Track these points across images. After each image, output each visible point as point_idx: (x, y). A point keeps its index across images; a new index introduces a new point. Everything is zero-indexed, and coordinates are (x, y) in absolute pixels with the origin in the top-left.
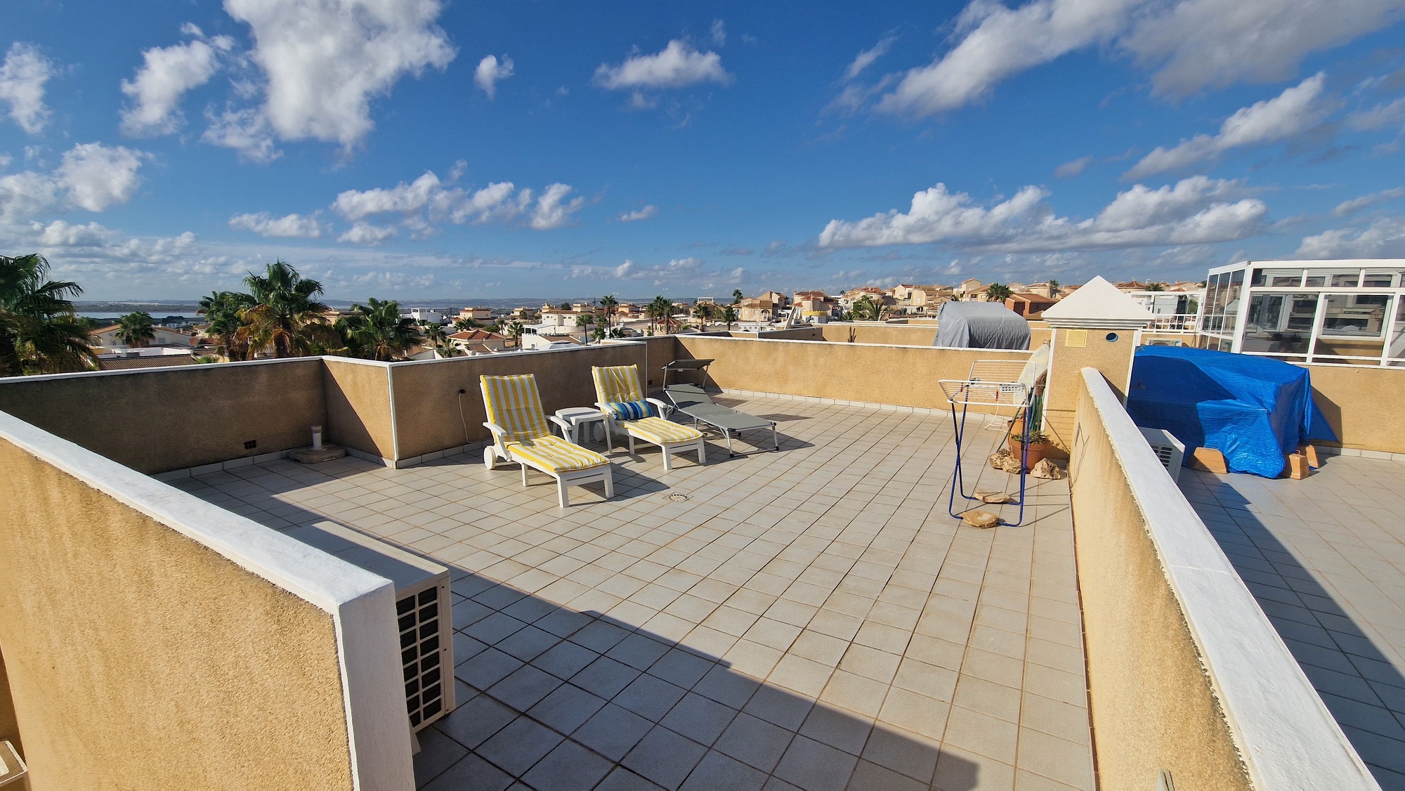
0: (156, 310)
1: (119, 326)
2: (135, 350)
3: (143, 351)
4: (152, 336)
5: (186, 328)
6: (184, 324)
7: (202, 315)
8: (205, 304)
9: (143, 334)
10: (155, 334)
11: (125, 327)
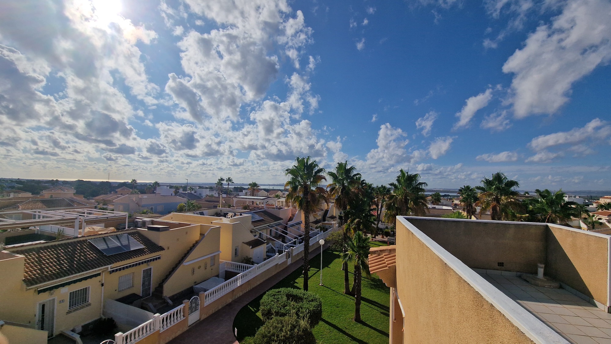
5: (450, 199)
8: (460, 190)
9: (437, 201)
10: (441, 201)
11: (432, 198)
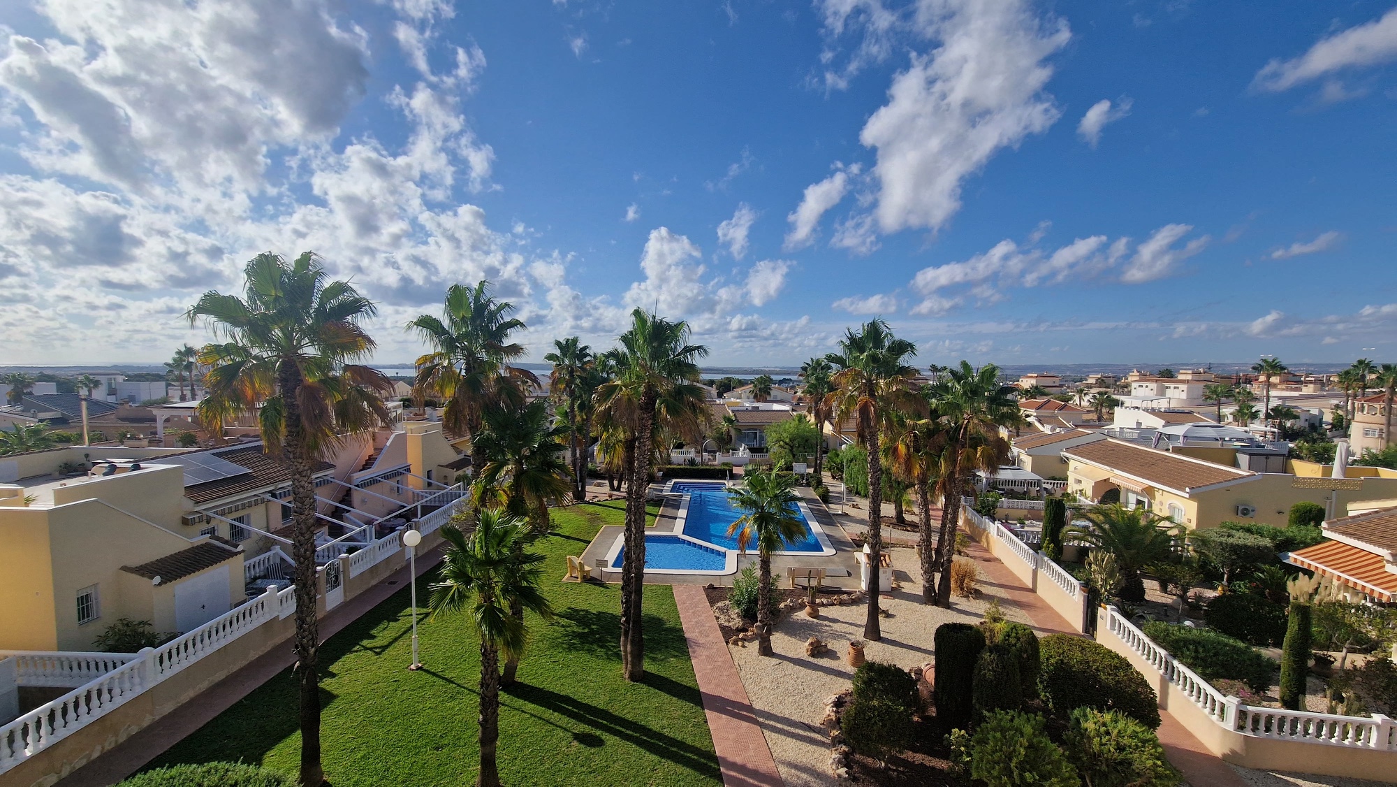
0: (777, 373)
1: (752, 386)
2: (756, 404)
3: (762, 406)
4: (769, 394)
5: (792, 388)
6: (791, 384)
7: (801, 378)
9: (764, 392)
10: (771, 392)
11: (755, 386)
